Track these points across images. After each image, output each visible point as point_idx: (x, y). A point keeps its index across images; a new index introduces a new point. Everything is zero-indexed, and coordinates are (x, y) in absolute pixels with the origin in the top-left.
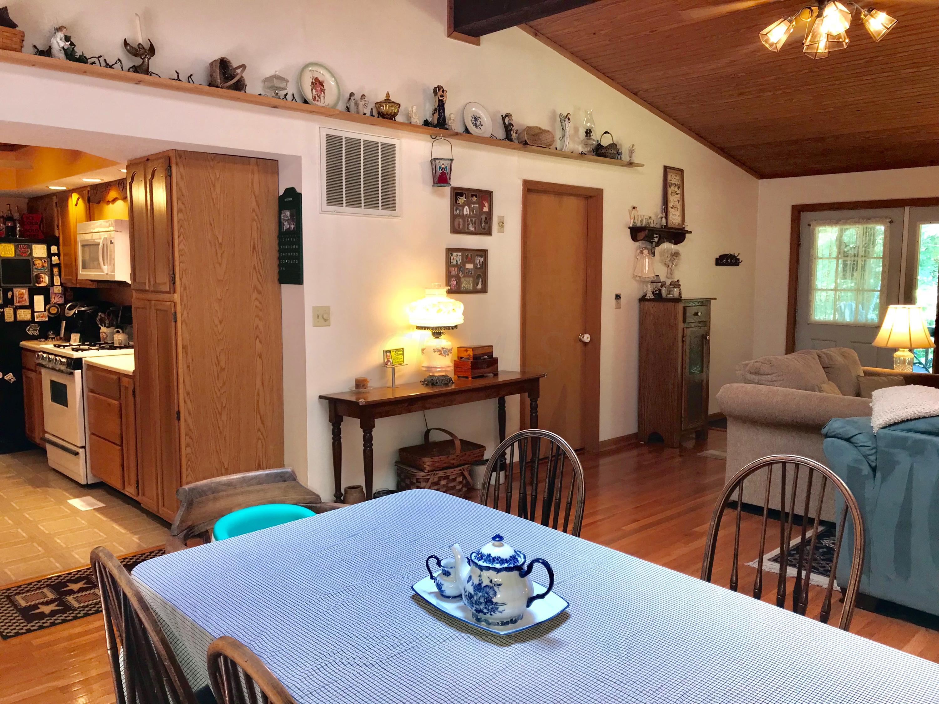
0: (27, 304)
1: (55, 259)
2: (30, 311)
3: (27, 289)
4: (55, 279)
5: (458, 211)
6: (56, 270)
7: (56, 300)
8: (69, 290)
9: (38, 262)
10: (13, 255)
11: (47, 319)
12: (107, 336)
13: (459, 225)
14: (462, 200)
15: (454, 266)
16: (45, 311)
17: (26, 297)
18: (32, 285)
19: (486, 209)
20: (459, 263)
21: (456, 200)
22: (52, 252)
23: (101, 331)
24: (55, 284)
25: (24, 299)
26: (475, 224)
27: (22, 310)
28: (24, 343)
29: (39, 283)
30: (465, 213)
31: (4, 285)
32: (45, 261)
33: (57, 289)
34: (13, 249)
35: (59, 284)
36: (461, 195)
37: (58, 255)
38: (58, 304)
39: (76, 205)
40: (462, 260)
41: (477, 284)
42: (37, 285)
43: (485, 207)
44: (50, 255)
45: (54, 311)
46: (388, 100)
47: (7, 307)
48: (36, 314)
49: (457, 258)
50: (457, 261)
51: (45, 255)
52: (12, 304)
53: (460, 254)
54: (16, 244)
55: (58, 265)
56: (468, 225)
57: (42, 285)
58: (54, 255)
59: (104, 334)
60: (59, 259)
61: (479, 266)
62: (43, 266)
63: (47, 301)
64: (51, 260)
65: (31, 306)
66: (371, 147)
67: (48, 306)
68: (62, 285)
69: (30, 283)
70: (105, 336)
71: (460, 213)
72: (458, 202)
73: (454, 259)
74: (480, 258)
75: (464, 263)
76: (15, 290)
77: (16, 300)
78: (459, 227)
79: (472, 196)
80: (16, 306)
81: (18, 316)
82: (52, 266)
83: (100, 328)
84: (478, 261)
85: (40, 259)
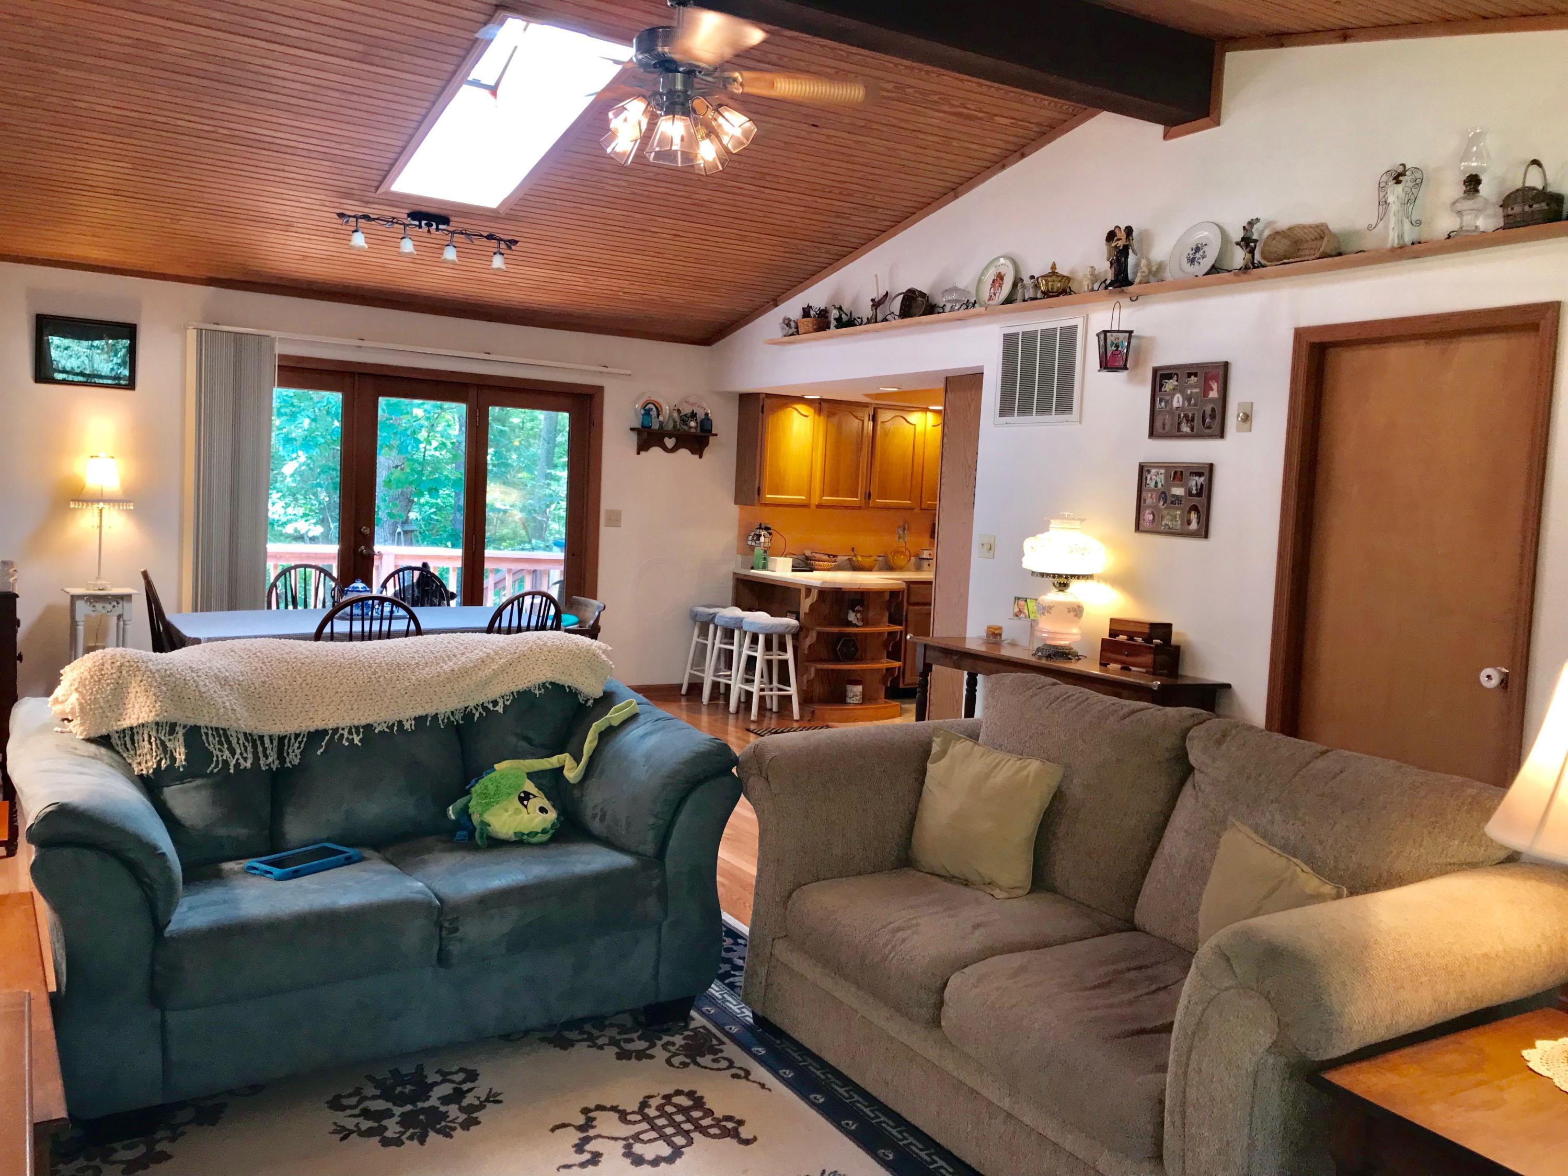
5: (1163, 404)
13: (1164, 425)
14: (1170, 384)
15: (1151, 491)
19: (1213, 394)
20: (1159, 485)
21: (1161, 386)
26: (1193, 420)
30: (1175, 405)
36: (1169, 377)
40: (1166, 478)
41: (1189, 523)
43: (1212, 390)
46: (1053, 273)
49: (1156, 478)
50: (1156, 483)
53: (1163, 471)
56: (1179, 424)
61: (1194, 492)
66: (1048, 335)
71: (1166, 406)
72: (1163, 389)
73: (1151, 479)
74: (1197, 478)
75: (1168, 485)
78: (1164, 428)
79: (1189, 375)
84: (1194, 483)
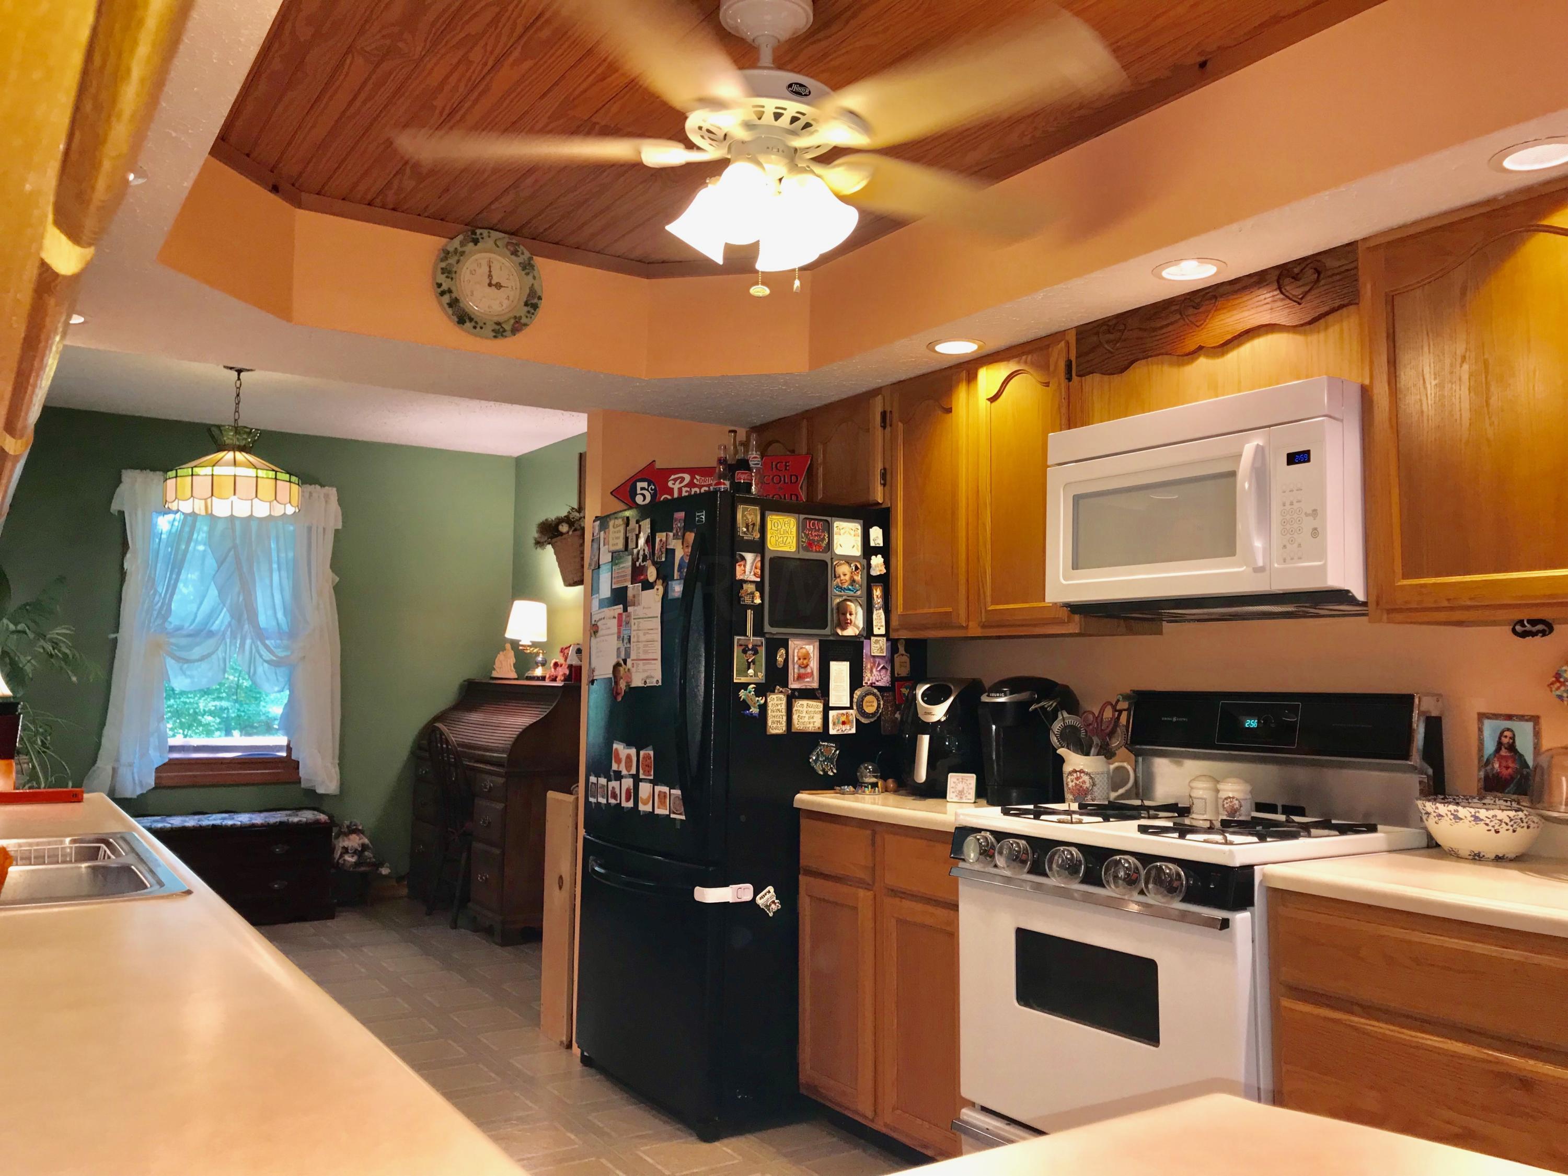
0: (815, 685)
1: (877, 561)
2: (817, 706)
3: (817, 644)
4: (875, 616)
6: (877, 592)
7: (875, 676)
8: (902, 650)
9: (844, 570)
10: (793, 549)
11: (853, 731)
12: (1094, 785)
16: (851, 708)
17: (814, 665)
18: (827, 631)
22: (872, 544)
23: (1067, 768)
24: (876, 631)
25: (809, 670)
27: (805, 702)
28: (805, 799)
29: (843, 629)
31: (775, 630)
32: (857, 568)
33: (877, 647)
34: (794, 530)
35: (883, 631)
37: (885, 551)
38: (879, 688)
39: (993, 399)
42: (840, 632)
44: (868, 551)
45: (871, 706)
47: (773, 692)
48: (832, 714)
51: (857, 552)
52: (785, 684)
54: (802, 516)
55: (884, 580)
57: (850, 632)
58: (876, 551)
59: (1086, 778)
60: (887, 563)
62: (853, 581)
63: (856, 680)
64: (869, 566)
65: (822, 692)
67: (858, 693)
68: (887, 635)
69: (825, 627)
70: (1088, 785)
76: (792, 644)
77: (793, 670)
80: (794, 690)
81: (795, 717)
82: (872, 580)
83: (1061, 760)
85: (848, 560)
